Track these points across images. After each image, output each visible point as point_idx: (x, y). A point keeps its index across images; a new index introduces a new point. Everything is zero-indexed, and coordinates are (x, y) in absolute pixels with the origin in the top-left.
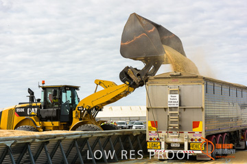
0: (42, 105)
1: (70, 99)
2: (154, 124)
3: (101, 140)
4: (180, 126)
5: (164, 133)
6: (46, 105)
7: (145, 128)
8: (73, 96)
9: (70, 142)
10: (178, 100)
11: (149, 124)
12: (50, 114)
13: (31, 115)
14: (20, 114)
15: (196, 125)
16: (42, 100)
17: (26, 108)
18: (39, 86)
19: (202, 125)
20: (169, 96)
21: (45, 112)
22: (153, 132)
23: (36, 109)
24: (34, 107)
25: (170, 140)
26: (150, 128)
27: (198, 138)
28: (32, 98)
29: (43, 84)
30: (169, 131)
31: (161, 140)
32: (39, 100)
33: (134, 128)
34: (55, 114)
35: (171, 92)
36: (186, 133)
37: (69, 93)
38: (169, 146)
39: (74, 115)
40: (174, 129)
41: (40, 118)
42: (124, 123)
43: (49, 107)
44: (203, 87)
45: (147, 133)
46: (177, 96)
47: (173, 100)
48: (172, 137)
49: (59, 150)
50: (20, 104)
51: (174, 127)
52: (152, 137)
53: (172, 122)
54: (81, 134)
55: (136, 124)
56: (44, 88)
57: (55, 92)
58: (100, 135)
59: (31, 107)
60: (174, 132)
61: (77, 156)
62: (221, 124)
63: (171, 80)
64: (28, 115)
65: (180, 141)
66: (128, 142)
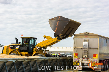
0: (21, 45)
1: (33, 43)
2: (77, 55)
4: (88, 56)
5: (81, 59)
7: (73, 56)
10: (87, 45)
11: (74, 55)
12: (24, 49)
14: (12, 48)
15: (95, 55)
16: (21, 43)
17: (14, 46)
18: (20, 37)
19: (97, 56)
20: (84, 43)
21: (22, 48)
22: (76, 58)
23: (18, 47)
25: (83, 62)
26: (75, 57)
27: (96, 61)
28: (17, 42)
29: (22, 36)
30: (83, 58)
31: (79, 62)
33: (68, 56)
34: (26, 49)
35: (84, 41)
36: (90, 59)
38: (83, 64)
39: (34, 50)
40: (85, 57)
41: (20, 50)
42: (63, 54)
43: (24, 46)
44: (98, 39)
45: (74, 59)
46: (87, 43)
47: (85, 45)
48: (84, 61)
51: (85, 56)
52: (76, 60)
53: (84, 54)
55: (69, 55)
56: (22, 38)
57: (27, 40)
59: (16, 46)
60: (85, 58)
62: (106, 56)
63: (84, 36)
64: (15, 49)
65: (88, 62)
66: (65, 62)
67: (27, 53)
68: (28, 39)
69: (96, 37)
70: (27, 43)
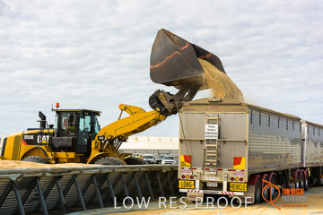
0: (56, 131)
1: (89, 126)
2: (188, 159)
3: (124, 176)
4: (218, 162)
5: (199, 170)
6: (60, 132)
7: (177, 163)
8: (93, 123)
9: (87, 177)
10: (217, 131)
11: (182, 159)
12: (65, 144)
13: (41, 144)
14: (28, 142)
15: (237, 161)
16: (56, 127)
17: (35, 135)
18: (53, 110)
19: (244, 161)
20: (207, 126)
21: (58, 140)
22: (187, 168)
23: (48, 137)
24: (46, 134)
25: (206, 179)
26: (183, 164)
27: (240, 177)
28: (43, 124)
29: (58, 107)
30: (206, 167)
31: (195, 178)
32: (51, 126)
33: (163, 163)
34: (70, 144)
35: (210, 121)
36: (225, 170)
37: (88, 119)
38: (204, 185)
39: (93, 146)
40: (211, 165)
41: (53, 147)
42: (151, 157)
43: (63, 135)
44: (248, 116)
45: (179, 170)
46: (216, 126)
47: (211, 131)
48: (209, 175)
49: (73, 186)
50: (29, 130)
51: (211, 163)
52: (185, 174)
53: (209, 157)
54: (101, 168)
55: (166, 158)
56: (58, 112)
57: (72, 117)
58: (123, 170)
59: (42, 134)
60: (211, 169)
61: (95, 195)
62: (268, 161)
63: (209, 107)
64: (37, 144)
65: (218, 179)
66: (156, 180)
67: (72, 155)
68: (76, 115)
69: (241, 110)
70: (73, 128)
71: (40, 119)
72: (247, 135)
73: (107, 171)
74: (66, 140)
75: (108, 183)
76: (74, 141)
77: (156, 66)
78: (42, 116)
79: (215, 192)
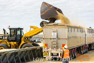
0: (9, 35)
2: (46, 45)
4: (57, 46)
5: (50, 49)
6: (11, 35)
8: (21, 32)
10: (56, 35)
11: (44, 45)
12: (13, 39)
13: (5, 39)
15: (63, 45)
16: (9, 33)
17: (3, 36)
18: (8, 28)
20: (53, 33)
21: (10, 38)
22: (46, 48)
23: (7, 37)
24: (6, 36)
25: (53, 52)
26: (44, 47)
29: (9, 27)
31: (49, 52)
32: (7, 33)
34: (14, 39)
35: (53, 32)
36: (59, 49)
38: (52, 54)
39: (22, 40)
40: (55, 47)
41: (9, 40)
45: (43, 49)
46: (56, 33)
47: (54, 35)
48: (54, 51)
52: (45, 50)
53: (54, 44)
56: (10, 29)
58: (23, 50)
60: (54, 49)
63: (53, 26)
64: (3, 39)
65: (57, 52)
66: (35, 52)
67: (15, 43)
68: (16, 30)
69: (65, 27)
70: (15, 34)
71: (3, 31)
72: (67, 36)
73: (17, 51)
74: (13, 38)
75: (18, 55)
76: (16, 38)
77: (43, 14)
78: (4, 30)
79: (56, 57)
